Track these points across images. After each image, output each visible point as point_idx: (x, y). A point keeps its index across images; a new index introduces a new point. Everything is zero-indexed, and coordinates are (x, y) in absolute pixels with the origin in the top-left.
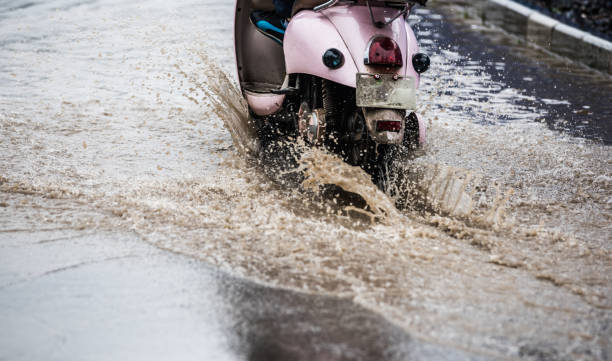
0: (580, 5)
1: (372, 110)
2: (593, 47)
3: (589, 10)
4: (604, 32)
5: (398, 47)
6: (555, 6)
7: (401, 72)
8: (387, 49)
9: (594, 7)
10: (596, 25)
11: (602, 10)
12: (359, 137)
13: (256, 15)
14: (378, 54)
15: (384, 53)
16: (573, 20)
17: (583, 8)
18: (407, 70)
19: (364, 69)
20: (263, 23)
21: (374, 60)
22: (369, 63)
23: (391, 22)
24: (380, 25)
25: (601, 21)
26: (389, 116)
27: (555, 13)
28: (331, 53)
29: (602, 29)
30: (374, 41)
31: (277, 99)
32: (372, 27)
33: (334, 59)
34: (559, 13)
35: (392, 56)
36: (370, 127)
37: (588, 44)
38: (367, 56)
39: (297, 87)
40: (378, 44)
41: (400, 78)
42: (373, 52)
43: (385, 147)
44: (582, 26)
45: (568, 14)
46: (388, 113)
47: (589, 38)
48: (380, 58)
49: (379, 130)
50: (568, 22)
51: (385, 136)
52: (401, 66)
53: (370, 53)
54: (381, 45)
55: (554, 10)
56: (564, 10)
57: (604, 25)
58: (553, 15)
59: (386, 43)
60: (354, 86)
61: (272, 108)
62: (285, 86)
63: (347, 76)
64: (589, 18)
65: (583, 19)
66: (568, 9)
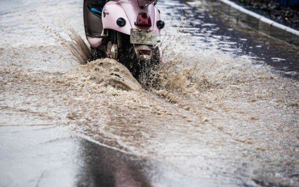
0: (284, 13)
1: (137, 45)
2: (291, 34)
3: (289, 16)
4: (296, 26)
5: (149, 17)
6: (273, 14)
7: (151, 29)
8: (144, 18)
9: (291, 14)
10: (293, 23)
11: (295, 16)
12: (132, 57)
13: (90, 6)
14: (140, 20)
15: (143, 20)
16: (282, 21)
17: (286, 15)
18: (154, 28)
19: (134, 27)
20: (93, 9)
21: (139, 23)
22: (137, 24)
23: (148, 6)
24: (142, 7)
25: (295, 21)
26: (145, 48)
27: (272, 17)
28: (120, 20)
29: (295, 25)
30: (139, 14)
31: (99, 40)
32: (138, 8)
33: (121, 22)
34: (274, 17)
35: (147, 21)
36: (137, 52)
37: (288, 32)
38: (136, 21)
39: (107, 35)
40: (141, 16)
41: (150, 31)
42: (138, 19)
43: (143, 61)
44: (285, 23)
45: (279, 18)
46: (144, 46)
47: (289, 29)
48: (141, 22)
49: (140, 54)
50: (279, 22)
51: (143, 57)
52: (151, 26)
53: (137, 20)
54: (142, 16)
55: (272, 16)
56: (277, 16)
57: (297, 23)
58: (271, 18)
59: (144, 15)
60: (130, 34)
61: (97, 44)
62: (102, 34)
63: (127, 30)
64: (289, 20)
65: (286, 20)
66: (279, 15)
